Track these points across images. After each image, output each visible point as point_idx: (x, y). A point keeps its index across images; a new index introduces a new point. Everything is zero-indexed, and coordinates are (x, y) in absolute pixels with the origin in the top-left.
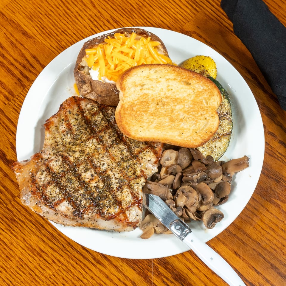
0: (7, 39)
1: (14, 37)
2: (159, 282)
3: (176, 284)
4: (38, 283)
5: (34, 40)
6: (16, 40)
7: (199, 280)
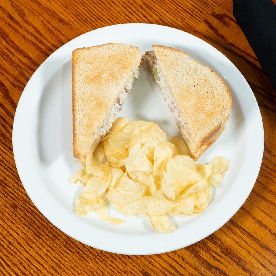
0: (45, 26)
1: (51, 24)
2: (208, 257)
3: (225, 258)
4: (87, 261)
5: (70, 26)
6: (53, 27)
7: (248, 254)
